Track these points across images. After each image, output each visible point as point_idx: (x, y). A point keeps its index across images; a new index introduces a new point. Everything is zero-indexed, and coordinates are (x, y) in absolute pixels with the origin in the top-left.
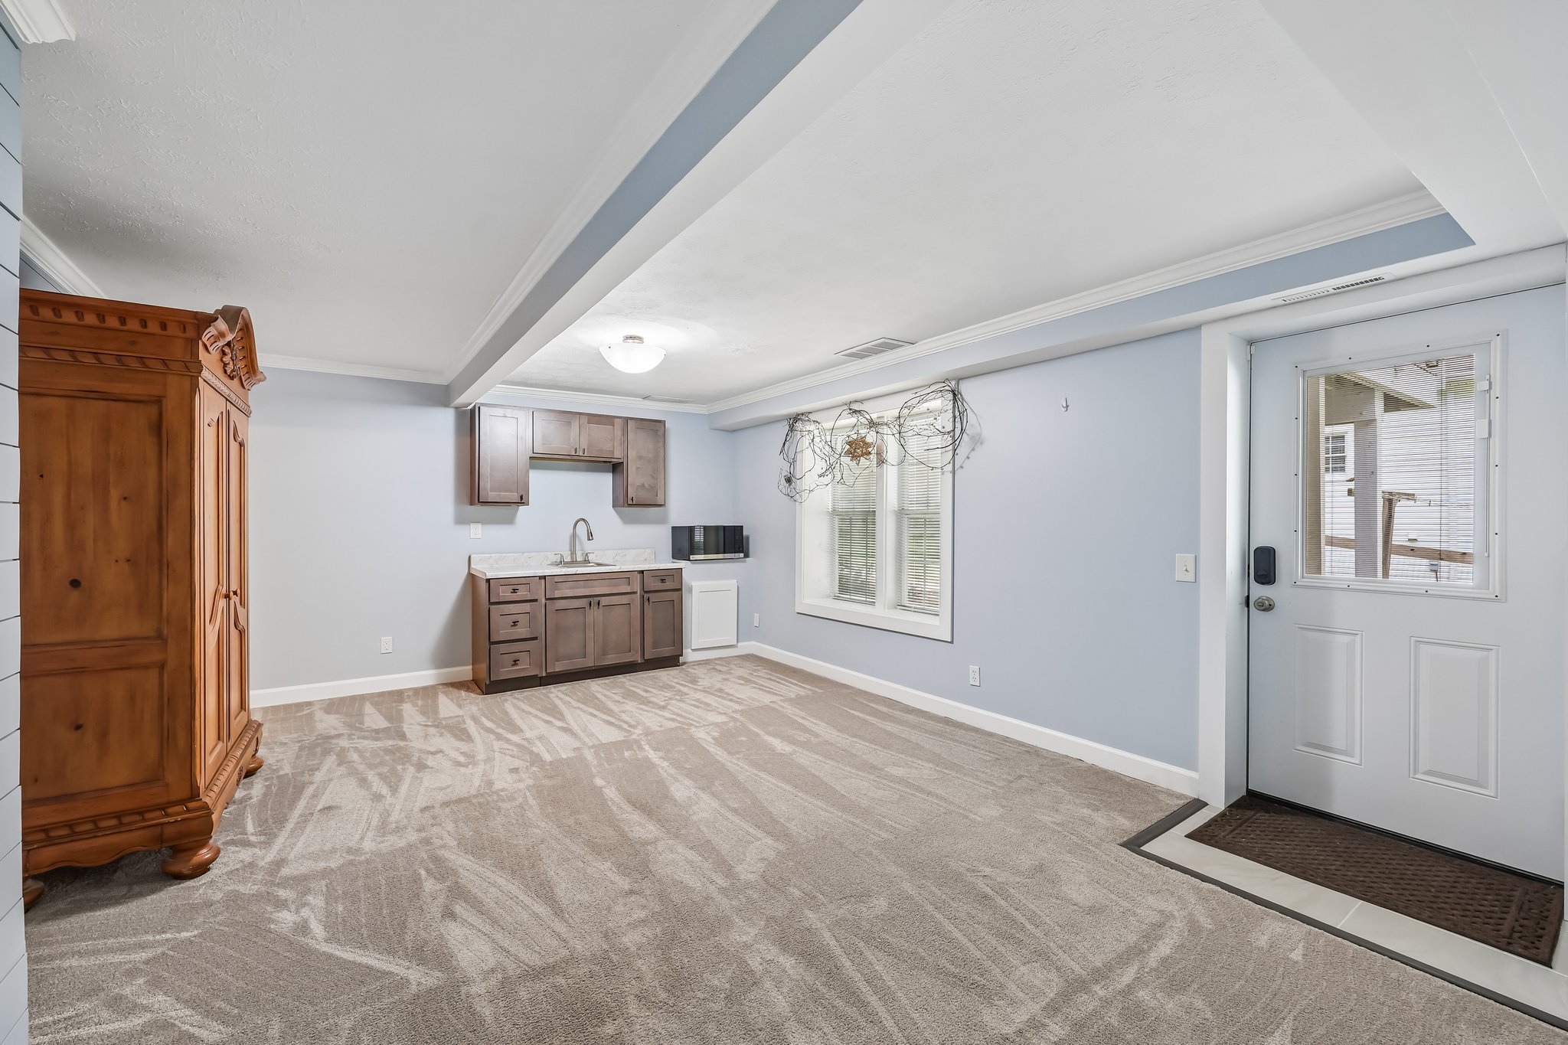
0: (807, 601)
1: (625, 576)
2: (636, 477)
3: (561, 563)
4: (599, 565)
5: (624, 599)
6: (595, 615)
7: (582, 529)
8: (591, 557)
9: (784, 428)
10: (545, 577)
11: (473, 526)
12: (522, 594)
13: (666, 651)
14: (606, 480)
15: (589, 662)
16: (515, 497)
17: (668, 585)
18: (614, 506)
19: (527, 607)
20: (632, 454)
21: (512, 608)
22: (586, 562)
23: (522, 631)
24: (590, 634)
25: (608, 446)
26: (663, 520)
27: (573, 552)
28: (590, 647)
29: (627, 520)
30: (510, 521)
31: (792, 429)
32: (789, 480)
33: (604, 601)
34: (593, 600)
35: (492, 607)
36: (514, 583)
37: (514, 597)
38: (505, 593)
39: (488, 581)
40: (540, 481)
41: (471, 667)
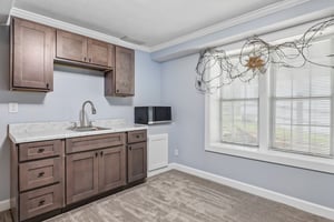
0: (212, 144)
1: (117, 136)
2: (120, 78)
3: (74, 128)
4: (99, 129)
5: (117, 149)
6: (100, 161)
7: (88, 108)
8: (93, 124)
9: (198, 56)
10: (65, 139)
11: (11, 105)
12: (47, 152)
13: (139, 176)
14: (101, 81)
15: (96, 192)
16: (43, 85)
17: (141, 139)
18: (106, 95)
19: (51, 161)
20: (118, 66)
21: (39, 164)
22: (90, 127)
23: (47, 179)
24: (96, 174)
25: (104, 59)
26: (130, 104)
27: (82, 122)
28: (96, 182)
29: (112, 103)
30: (40, 102)
31: (202, 57)
32: (200, 83)
33: (105, 151)
34: (98, 152)
35: (21, 165)
36: (40, 146)
37: (41, 155)
38: (32, 154)
39: (18, 145)
40: (59, 78)
41: (8, 201)
